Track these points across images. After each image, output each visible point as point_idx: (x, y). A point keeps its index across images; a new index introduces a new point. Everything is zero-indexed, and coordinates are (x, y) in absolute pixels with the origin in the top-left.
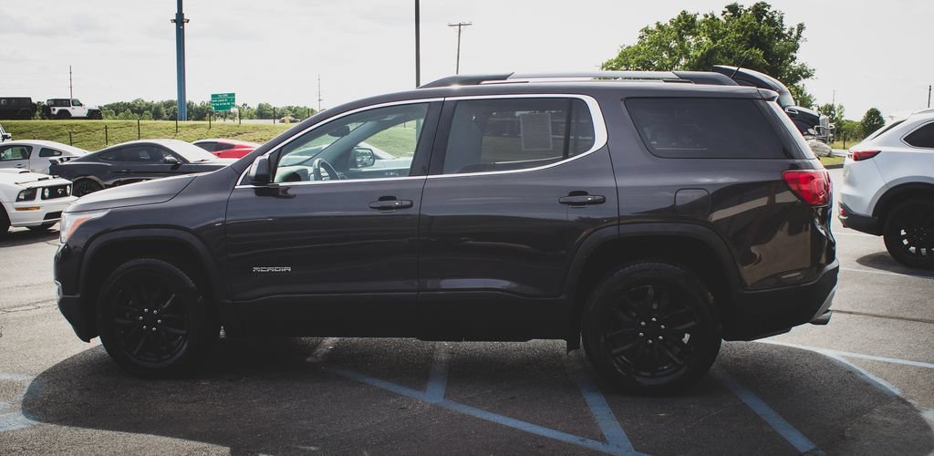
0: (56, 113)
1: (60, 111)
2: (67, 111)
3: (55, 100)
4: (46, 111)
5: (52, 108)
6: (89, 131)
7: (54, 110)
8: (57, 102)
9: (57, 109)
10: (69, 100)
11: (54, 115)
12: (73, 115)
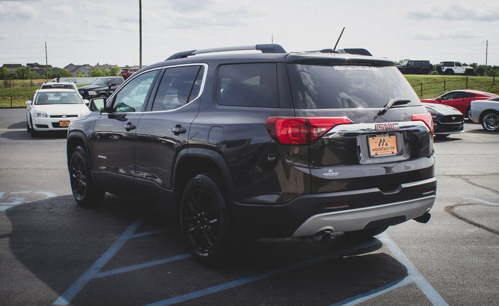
0: (444, 70)
1: (447, 70)
2: (451, 70)
3: (445, 63)
4: (438, 69)
5: (442, 67)
6: (438, 82)
7: (443, 68)
8: (446, 64)
9: (445, 68)
10: (453, 62)
11: (443, 72)
12: (455, 72)
